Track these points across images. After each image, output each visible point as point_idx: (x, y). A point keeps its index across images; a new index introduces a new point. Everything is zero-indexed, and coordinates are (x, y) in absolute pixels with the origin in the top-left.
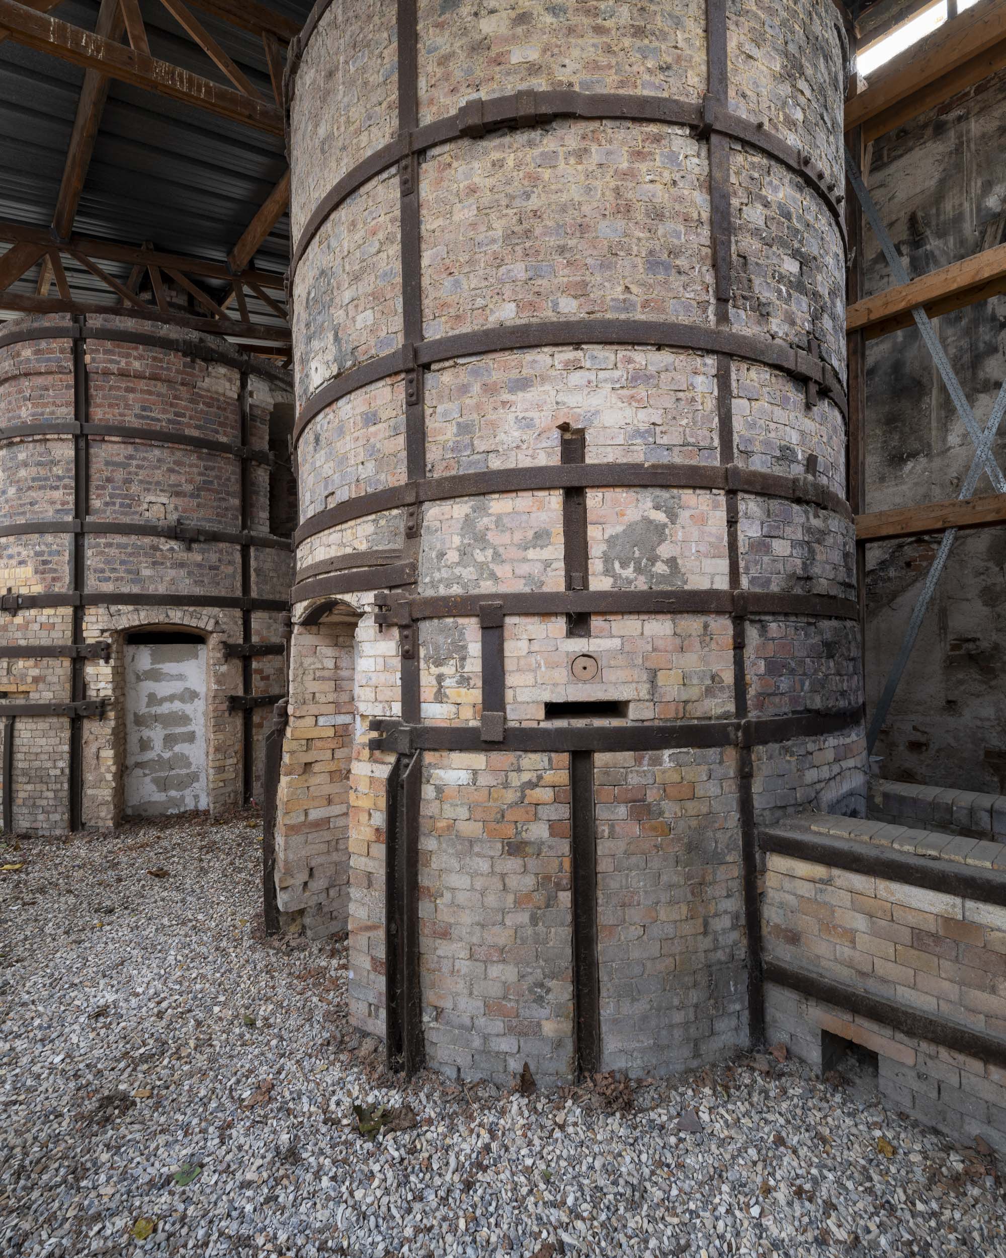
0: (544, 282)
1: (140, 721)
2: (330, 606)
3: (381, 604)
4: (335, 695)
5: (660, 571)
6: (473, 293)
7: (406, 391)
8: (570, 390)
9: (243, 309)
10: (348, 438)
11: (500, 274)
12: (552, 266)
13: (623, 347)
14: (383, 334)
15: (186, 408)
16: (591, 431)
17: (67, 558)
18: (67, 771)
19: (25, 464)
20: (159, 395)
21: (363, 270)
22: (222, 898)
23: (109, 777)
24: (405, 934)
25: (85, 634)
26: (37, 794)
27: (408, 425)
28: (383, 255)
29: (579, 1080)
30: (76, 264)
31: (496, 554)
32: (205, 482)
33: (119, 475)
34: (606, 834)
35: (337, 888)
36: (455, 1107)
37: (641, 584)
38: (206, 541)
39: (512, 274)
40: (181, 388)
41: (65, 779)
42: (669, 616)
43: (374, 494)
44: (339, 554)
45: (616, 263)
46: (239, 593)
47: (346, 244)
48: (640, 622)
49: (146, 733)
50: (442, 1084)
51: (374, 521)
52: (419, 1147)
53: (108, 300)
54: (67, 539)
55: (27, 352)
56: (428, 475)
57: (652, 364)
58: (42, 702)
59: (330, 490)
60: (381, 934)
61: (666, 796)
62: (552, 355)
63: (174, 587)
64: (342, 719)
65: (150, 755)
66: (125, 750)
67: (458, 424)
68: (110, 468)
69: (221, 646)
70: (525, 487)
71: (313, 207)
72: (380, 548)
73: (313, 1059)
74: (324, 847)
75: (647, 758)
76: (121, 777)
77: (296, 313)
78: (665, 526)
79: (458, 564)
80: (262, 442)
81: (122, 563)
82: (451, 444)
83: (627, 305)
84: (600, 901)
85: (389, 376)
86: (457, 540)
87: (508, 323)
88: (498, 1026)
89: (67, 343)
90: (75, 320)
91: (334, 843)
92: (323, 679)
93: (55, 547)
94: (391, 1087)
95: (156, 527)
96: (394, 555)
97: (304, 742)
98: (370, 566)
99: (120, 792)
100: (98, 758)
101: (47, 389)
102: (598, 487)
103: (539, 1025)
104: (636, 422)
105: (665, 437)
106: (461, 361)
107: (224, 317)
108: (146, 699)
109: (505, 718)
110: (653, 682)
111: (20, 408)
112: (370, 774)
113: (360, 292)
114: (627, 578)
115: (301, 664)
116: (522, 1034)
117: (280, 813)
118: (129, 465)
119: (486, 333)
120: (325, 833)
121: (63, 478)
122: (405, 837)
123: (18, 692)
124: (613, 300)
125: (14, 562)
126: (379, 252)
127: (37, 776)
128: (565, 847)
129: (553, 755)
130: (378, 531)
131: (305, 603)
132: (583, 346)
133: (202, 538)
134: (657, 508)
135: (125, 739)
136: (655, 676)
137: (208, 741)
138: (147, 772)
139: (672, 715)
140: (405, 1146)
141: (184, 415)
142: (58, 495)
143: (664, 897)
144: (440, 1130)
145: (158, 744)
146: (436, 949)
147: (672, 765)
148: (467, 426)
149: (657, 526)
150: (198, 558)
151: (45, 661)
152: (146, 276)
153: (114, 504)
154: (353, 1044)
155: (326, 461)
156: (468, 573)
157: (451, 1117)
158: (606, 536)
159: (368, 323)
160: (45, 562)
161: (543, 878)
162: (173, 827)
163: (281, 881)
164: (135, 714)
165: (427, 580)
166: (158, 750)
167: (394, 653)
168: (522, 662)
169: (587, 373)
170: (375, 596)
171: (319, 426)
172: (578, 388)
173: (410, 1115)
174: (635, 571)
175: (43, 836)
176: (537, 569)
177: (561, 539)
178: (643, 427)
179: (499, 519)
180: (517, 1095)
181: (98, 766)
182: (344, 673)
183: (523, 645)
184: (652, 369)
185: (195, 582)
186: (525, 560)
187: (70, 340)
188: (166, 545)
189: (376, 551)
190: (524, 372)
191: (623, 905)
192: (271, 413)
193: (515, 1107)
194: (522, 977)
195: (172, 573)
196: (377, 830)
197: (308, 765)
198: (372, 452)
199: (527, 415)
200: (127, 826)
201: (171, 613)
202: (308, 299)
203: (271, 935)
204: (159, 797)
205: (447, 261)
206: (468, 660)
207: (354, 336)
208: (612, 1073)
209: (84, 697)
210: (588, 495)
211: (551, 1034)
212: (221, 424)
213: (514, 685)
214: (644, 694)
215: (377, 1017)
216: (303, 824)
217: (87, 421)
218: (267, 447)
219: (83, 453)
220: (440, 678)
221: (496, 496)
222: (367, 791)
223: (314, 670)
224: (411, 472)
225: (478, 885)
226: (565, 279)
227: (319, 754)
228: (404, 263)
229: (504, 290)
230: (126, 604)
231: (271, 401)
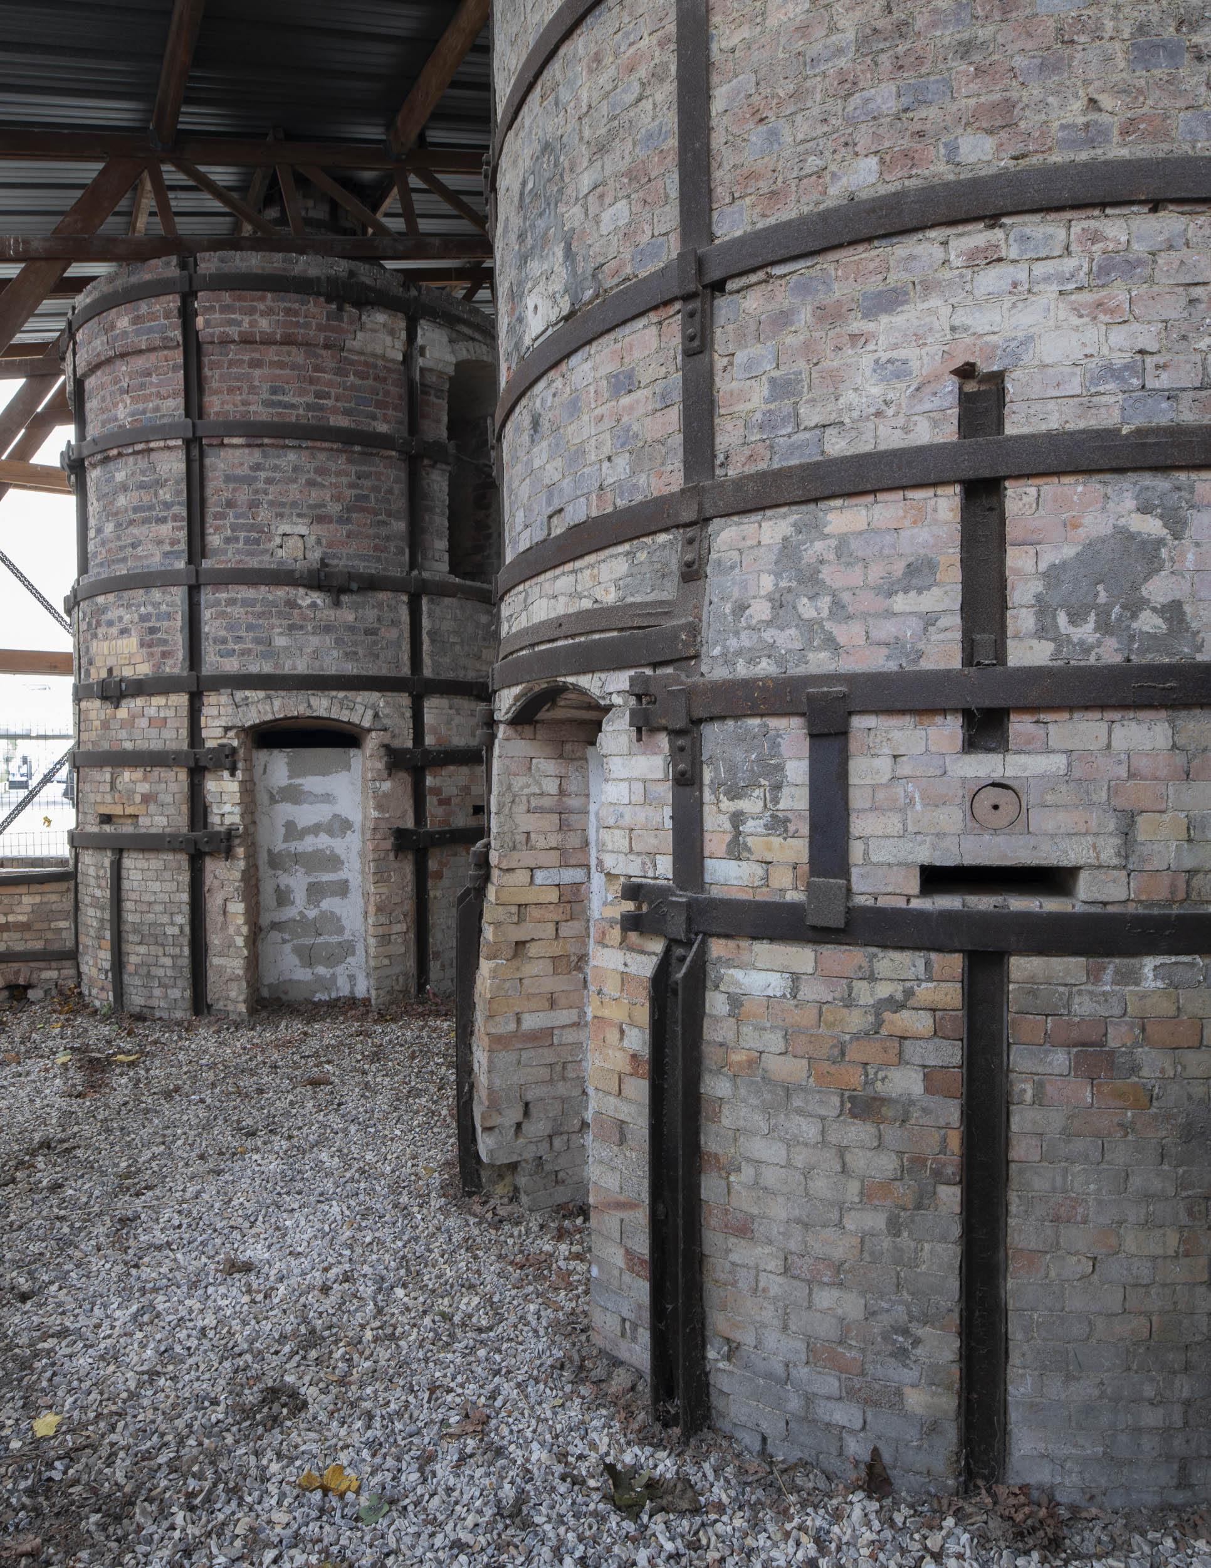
0: (932, 112)
1: (276, 862)
2: (553, 694)
3: (640, 693)
4: (560, 837)
5: (1147, 628)
6: (801, 149)
7: (684, 331)
8: (978, 305)
9: (409, 214)
10: (585, 418)
11: (850, 109)
12: (947, 82)
13: (1082, 214)
14: (645, 238)
15: (330, 384)
16: (1017, 374)
17: (179, 623)
18: (187, 930)
19: (124, 488)
20: (294, 367)
21: (612, 134)
22: (398, 1132)
23: (240, 941)
24: (680, 1222)
25: (204, 734)
26: (152, 960)
27: (686, 390)
28: (647, 104)
29: (967, 1489)
30: (181, 178)
31: (837, 606)
32: (358, 498)
33: (243, 496)
34: (1028, 1096)
35: (565, 1137)
36: (760, 1493)
37: (1110, 653)
38: (361, 590)
39: (872, 105)
40: (324, 352)
41: (185, 941)
42: (1163, 714)
43: (628, 510)
44: (571, 611)
45: (1072, 57)
46: (406, 671)
47: (584, 95)
48: (1104, 726)
49: (285, 880)
50: (739, 1455)
51: (628, 553)
52: (704, 1542)
53: (221, 226)
54: (178, 595)
55: (123, 321)
56: (719, 472)
57: (1140, 239)
58: (153, 830)
59: (556, 505)
60: (641, 1217)
61: (1145, 1038)
62: (945, 243)
63: (317, 663)
64: (570, 876)
65: (290, 913)
66: (257, 903)
67: (773, 381)
68: (231, 486)
69: (382, 751)
70: (890, 483)
71: (531, 39)
72: (638, 599)
73: (541, 1386)
74: (544, 1073)
75: (1110, 971)
76: (254, 942)
77: (501, 217)
78: (1160, 542)
79: (769, 623)
80: (437, 428)
81: (250, 628)
82: (758, 416)
83: (1093, 131)
84: (1013, 1209)
85: (656, 308)
86: (767, 583)
87: (863, 195)
88: (830, 1384)
89: (173, 302)
90: (183, 266)
91: (559, 1068)
92: (541, 810)
93: (164, 607)
94: (659, 1446)
95: (293, 571)
96: (664, 609)
97: (514, 909)
98: (621, 630)
99: (253, 963)
100: (225, 913)
101: (149, 375)
102: (1029, 476)
103: (899, 1393)
104: (1105, 351)
105: (1164, 376)
106: (778, 270)
107: (381, 230)
108: (283, 830)
109: (849, 890)
110: (1127, 834)
111: (115, 405)
112: (621, 968)
113: (607, 173)
114: (1081, 643)
115: (509, 787)
116: (868, 1402)
117: (480, 1016)
118: (255, 479)
119: (825, 217)
120: (546, 1051)
121: (172, 504)
122: (679, 1072)
123: (125, 816)
124: (1063, 127)
125: (114, 631)
126: (639, 100)
127: (150, 935)
128: (951, 1112)
129: (933, 956)
130: (635, 570)
131: (517, 690)
132: (1004, 220)
133: (354, 586)
134: (1144, 509)
135: (257, 886)
136: (1132, 823)
137: (366, 895)
138: (287, 937)
139: (1162, 894)
140: (683, 1536)
141: (327, 396)
142: (165, 530)
143: (1134, 1214)
144: (737, 1523)
145: (299, 896)
146: (728, 1251)
147: (1160, 984)
148: (788, 382)
149: (1144, 543)
150: (349, 616)
151: (157, 771)
152: (274, 183)
153: (237, 539)
154: (599, 1373)
155: (551, 458)
156: (787, 639)
157: (756, 1506)
158: (1043, 567)
159: (621, 223)
160: (152, 630)
161: (911, 1160)
162: (323, 1019)
163: (483, 1118)
164: (269, 851)
165: (717, 651)
166: (299, 906)
167: (660, 776)
168: (881, 795)
169: (1011, 269)
170: (631, 679)
171: (538, 401)
172: (993, 297)
173: (690, 1493)
174: (1097, 629)
175: (160, 1019)
176: (910, 629)
177: (956, 574)
178: (1119, 360)
179: (842, 544)
180: (860, 1495)
181: (225, 926)
182: (573, 802)
183: (883, 765)
184: (1139, 248)
185: (346, 654)
186: (889, 614)
187: (177, 297)
188: (307, 598)
189: (632, 604)
190: (892, 278)
191: (1056, 1219)
192: (451, 379)
193: (857, 1513)
194: (871, 1314)
195: (314, 641)
196: (634, 1057)
197: (520, 945)
198: (625, 438)
199: (895, 354)
200: (264, 1014)
201: (314, 701)
202: (522, 194)
203: (470, 1195)
204: (303, 974)
205: (756, 99)
206: (786, 791)
207: (597, 248)
208: (1025, 1488)
209: (205, 824)
210: (1009, 492)
211: (919, 1411)
212: (379, 405)
213: (868, 832)
214: (1109, 853)
215: (634, 1339)
216: (514, 1035)
217: (200, 417)
218: (445, 434)
219: (196, 465)
220: (737, 819)
221: (838, 502)
222: (617, 995)
223: (528, 796)
224: (690, 468)
225: (801, 1158)
226: (972, 102)
227: (536, 928)
228: (681, 111)
229: (857, 137)
230: (256, 689)
231: (453, 359)
